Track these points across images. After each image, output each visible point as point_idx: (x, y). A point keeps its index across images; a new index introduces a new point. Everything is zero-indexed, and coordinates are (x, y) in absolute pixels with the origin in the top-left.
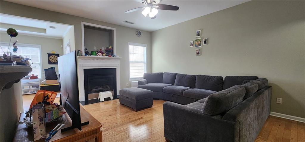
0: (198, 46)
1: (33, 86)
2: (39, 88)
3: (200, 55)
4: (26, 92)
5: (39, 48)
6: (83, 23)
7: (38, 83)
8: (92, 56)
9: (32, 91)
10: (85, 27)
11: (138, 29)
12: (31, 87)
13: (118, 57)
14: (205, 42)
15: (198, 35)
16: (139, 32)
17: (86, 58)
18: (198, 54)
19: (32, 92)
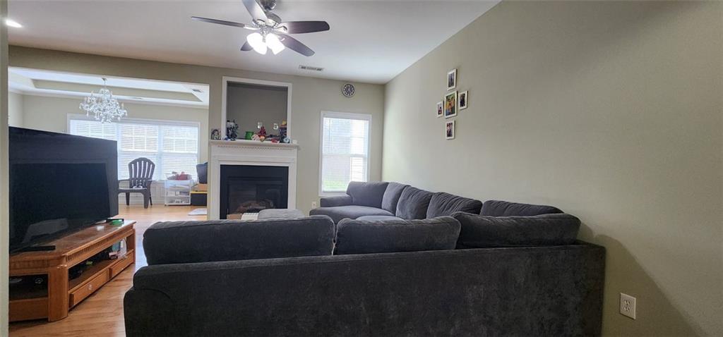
0: (450, 114)
1: (180, 192)
2: (190, 196)
3: (453, 137)
4: (172, 202)
5: (198, 126)
6: (225, 80)
7: (188, 187)
8: (237, 141)
9: (180, 200)
10: (229, 84)
11: (347, 81)
12: (178, 193)
13: (295, 142)
14: (462, 103)
15: (451, 84)
16: (349, 87)
17: (227, 144)
18: (449, 134)
19: (178, 202)
